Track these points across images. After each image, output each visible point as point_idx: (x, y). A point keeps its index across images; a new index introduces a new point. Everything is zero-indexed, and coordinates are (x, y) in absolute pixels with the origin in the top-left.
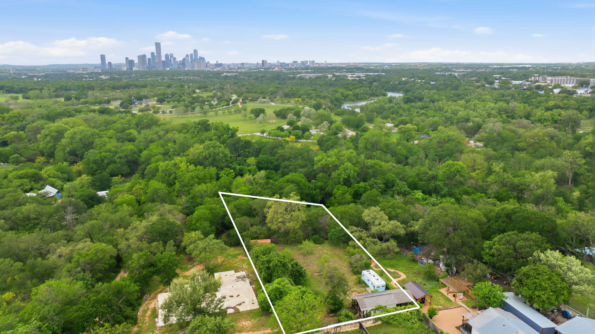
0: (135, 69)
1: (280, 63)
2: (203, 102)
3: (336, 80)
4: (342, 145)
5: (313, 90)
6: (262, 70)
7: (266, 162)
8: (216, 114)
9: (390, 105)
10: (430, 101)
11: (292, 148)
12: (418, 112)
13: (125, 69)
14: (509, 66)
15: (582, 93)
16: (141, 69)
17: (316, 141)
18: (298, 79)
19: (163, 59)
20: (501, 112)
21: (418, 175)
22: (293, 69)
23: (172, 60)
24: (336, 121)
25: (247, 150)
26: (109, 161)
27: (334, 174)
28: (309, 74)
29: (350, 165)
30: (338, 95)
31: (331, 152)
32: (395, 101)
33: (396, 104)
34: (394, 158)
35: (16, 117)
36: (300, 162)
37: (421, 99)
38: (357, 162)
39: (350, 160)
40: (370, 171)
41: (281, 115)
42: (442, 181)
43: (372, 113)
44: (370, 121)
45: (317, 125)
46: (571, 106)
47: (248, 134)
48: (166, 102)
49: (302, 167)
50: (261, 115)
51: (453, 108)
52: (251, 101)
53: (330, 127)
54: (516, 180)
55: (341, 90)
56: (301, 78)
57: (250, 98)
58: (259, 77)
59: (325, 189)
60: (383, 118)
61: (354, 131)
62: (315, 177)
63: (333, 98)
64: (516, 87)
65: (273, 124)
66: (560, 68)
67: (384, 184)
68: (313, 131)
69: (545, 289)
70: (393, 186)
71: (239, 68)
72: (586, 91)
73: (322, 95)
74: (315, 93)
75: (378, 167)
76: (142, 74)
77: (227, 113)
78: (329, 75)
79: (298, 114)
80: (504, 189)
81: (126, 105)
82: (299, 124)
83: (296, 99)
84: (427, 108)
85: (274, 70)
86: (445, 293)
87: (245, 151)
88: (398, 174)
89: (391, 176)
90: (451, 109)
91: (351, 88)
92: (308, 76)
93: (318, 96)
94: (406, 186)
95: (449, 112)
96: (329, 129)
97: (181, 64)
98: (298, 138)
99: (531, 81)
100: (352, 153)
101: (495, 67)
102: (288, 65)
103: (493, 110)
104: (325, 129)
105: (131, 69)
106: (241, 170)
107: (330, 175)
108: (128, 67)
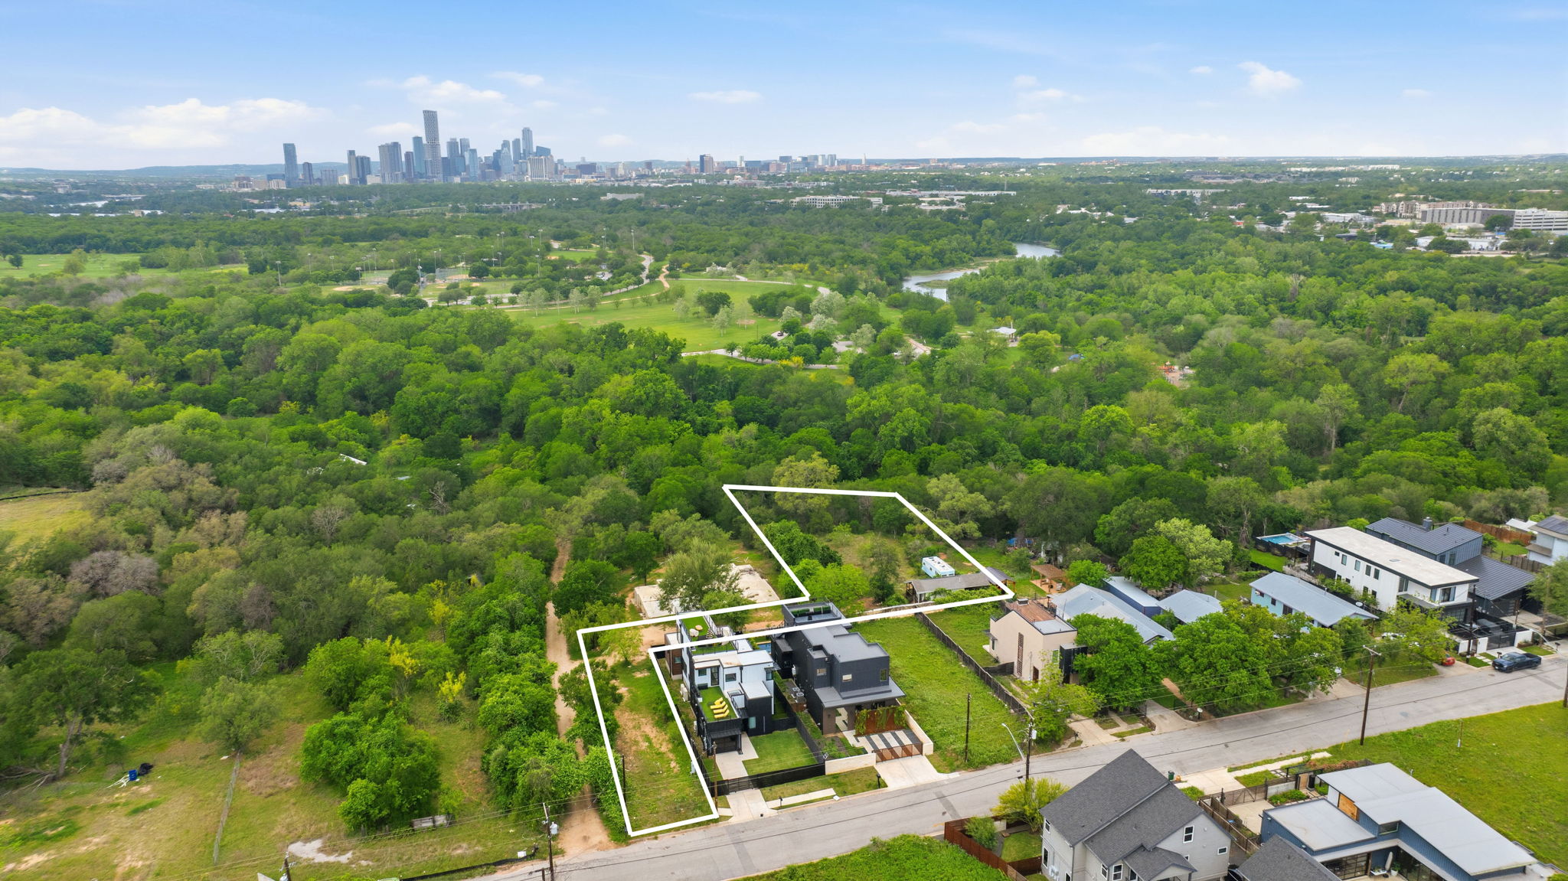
0: (372, 180)
1: (748, 163)
2: (579, 276)
3: (891, 213)
4: (899, 376)
5: (836, 242)
6: (702, 181)
7: (751, 409)
8: (617, 304)
9: (1018, 281)
10: (1111, 271)
11: (801, 382)
12: (1078, 299)
13: (345, 179)
14: (1340, 168)
15: (1485, 247)
16: (388, 181)
17: (848, 368)
18: (794, 209)
19: (444, 153)
20: (1269, 299)
21: (1041, 432)
22: (780, 180)
23: (467, 155)
24: (889, 324)
25: (710, 387)
26: (445, 409)
27: (883, 430)
28: (822, 194)
29: (913, 412)
30: (896, 256)
31: (879, 390)
32: (1029, 271)
33: (1032, 279)
34: (1003, 401)
35: (184, 315)
36: (818, 408)
37: (1089, 267)
38: (928, 408)
39: (913, 403)
40: (952, 425)
41: (766, 307)
42: (1084, 441)
43: (972, 302)
44: (967, 320)
45: (849, 333)
46: (1435, 283)
47: (701, 353)
48: (490, 276)
49: (823, 419)
50: (723, 311)
51: (1162, 288)
52: (688, 270)
53: (876, 336)
54: (1220, 441)
55: (902, 242)
56: (804, 208)
57: (687, 265)
58: (697, 205)
59: (867, 458)
60: (995, 315)
61: (927, 344)
62: (847, 437)
63: (884, 264)
64: (1331, 231)
65: (749, 328)
66: (1470, 173)
67: (979, 448)
68: (840, 346)
69: (1155, 563)
70: (995, 452)
71: (641, 177)
72: (1492, 244)
73: (858, 254)
74: (841, 250)
75: (966, 416)
76: (397, 198)
77: (641, 303)
78: (873, 200)
79: (804, 307)
80: (1197, 455)
81: (406, 286)
82: (810, 328)
83: (795, 266)
84: (1102, 287)
85: (732, 182)
86: (1038, 585)
87: (706, 389)
88: (1003, 431)
89: (990, 433)
90: (1155, 291)
91: (927, 237)
92: (821, 200)
93: (848, 258)
94: (1019, 453)
95: (1150, 297)
96: (875, 341)
97: (489, 166)
98: (809, 360)
99: (1376, 214)
100: (917, 391)
101: (1305, 170)
102: (766, 166)
103: (1250, 292)
104: (865, 342)
105: (363, 181)
106: (705, 425)
107: (875, 433)
108: (355, 175)
